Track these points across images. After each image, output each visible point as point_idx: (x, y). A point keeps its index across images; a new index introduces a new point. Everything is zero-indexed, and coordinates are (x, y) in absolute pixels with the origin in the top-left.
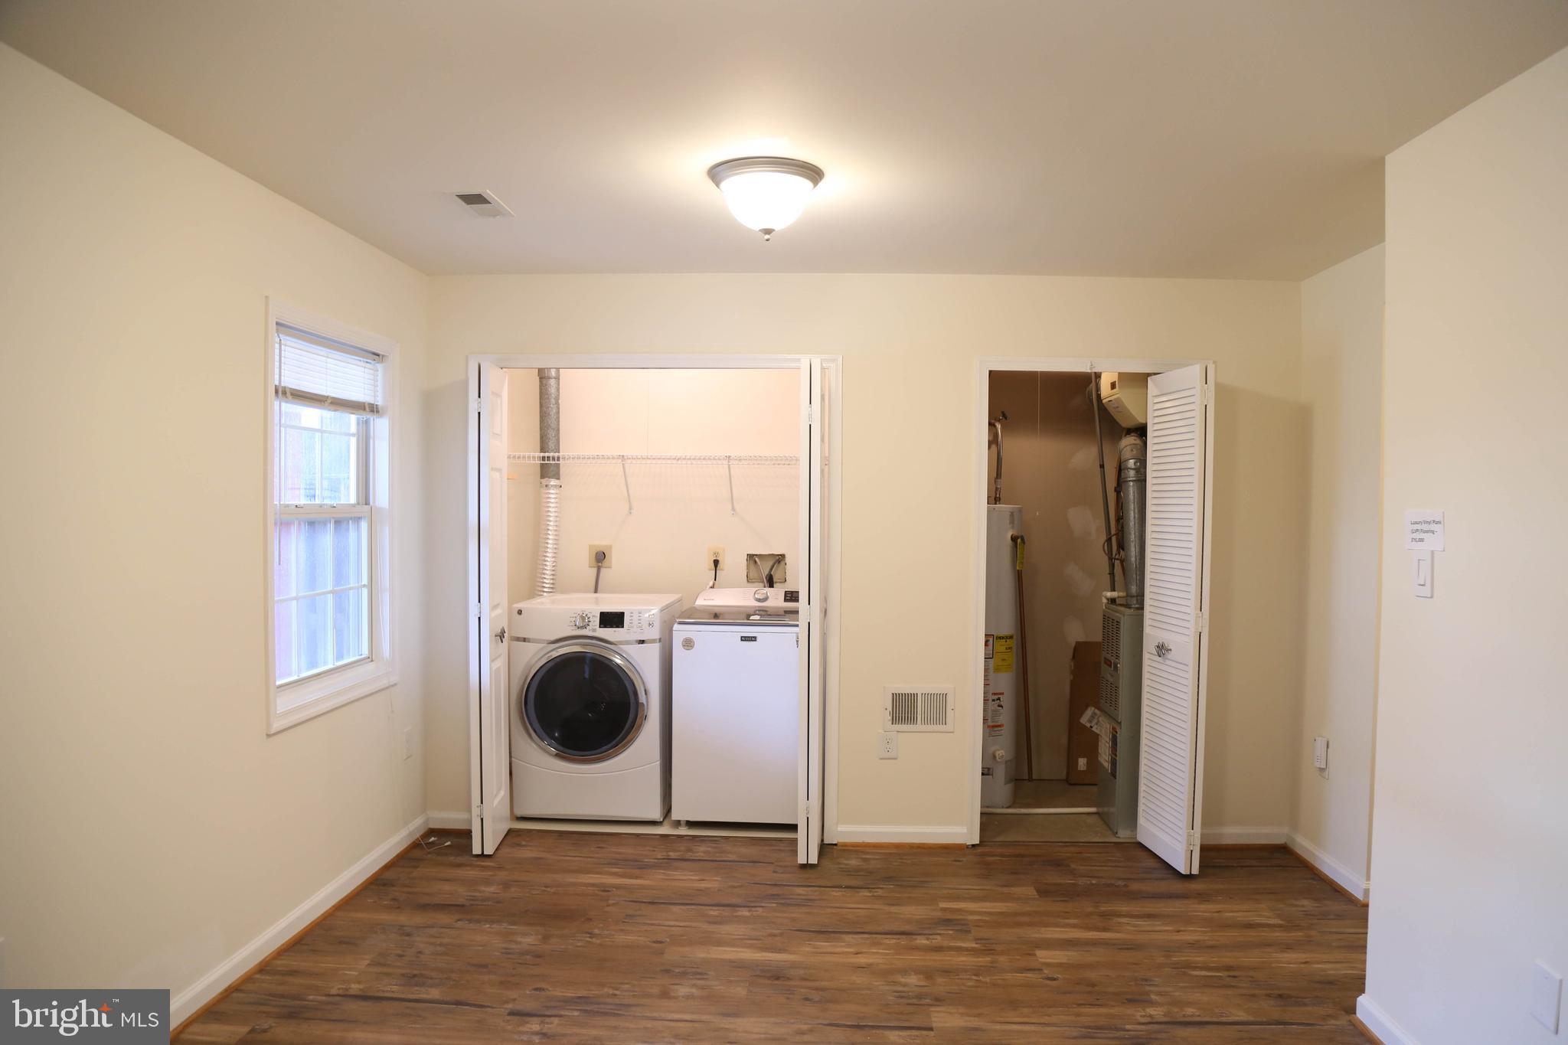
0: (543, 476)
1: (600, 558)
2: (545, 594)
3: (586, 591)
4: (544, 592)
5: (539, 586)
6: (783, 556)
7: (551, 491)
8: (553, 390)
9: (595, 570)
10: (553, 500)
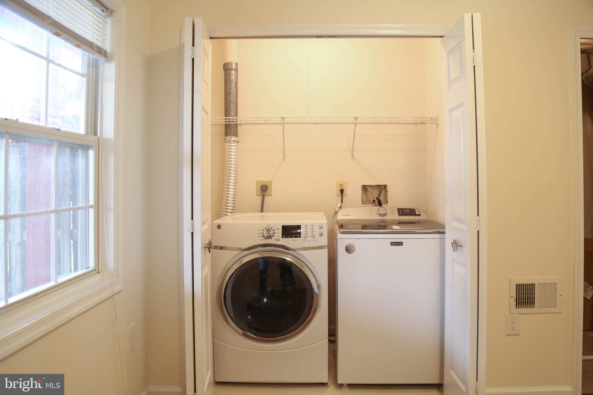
0: (226, 135)
1: (264, 189)
2: (229, 214)
3: (256, 212)
4: (228, 212)
5: (224, 208)
6: (385, 187)
7: (233, 145)
8: (233, 78)
9: (260, 198)
10: (233, 151)
